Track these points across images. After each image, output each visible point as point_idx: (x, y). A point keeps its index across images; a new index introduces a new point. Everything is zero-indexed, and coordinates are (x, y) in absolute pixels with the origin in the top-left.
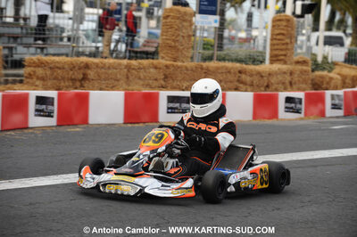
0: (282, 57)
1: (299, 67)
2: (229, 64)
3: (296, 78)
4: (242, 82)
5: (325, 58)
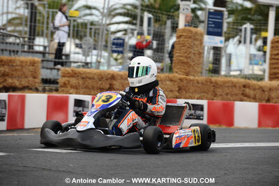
2: (234, 79)
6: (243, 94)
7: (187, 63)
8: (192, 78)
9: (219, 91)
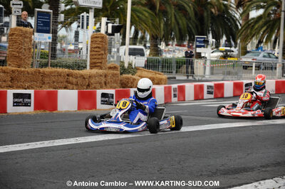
0: (99, 64)
1: (111, 71)
2: (60, 70)
3: (109, 79)
4: (70, 83)
5: (130, 64)
6: (67, 82)
7: (19, 57)
8: (23, 69)
9: (46, 80)
